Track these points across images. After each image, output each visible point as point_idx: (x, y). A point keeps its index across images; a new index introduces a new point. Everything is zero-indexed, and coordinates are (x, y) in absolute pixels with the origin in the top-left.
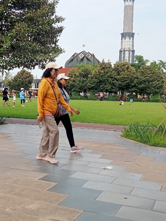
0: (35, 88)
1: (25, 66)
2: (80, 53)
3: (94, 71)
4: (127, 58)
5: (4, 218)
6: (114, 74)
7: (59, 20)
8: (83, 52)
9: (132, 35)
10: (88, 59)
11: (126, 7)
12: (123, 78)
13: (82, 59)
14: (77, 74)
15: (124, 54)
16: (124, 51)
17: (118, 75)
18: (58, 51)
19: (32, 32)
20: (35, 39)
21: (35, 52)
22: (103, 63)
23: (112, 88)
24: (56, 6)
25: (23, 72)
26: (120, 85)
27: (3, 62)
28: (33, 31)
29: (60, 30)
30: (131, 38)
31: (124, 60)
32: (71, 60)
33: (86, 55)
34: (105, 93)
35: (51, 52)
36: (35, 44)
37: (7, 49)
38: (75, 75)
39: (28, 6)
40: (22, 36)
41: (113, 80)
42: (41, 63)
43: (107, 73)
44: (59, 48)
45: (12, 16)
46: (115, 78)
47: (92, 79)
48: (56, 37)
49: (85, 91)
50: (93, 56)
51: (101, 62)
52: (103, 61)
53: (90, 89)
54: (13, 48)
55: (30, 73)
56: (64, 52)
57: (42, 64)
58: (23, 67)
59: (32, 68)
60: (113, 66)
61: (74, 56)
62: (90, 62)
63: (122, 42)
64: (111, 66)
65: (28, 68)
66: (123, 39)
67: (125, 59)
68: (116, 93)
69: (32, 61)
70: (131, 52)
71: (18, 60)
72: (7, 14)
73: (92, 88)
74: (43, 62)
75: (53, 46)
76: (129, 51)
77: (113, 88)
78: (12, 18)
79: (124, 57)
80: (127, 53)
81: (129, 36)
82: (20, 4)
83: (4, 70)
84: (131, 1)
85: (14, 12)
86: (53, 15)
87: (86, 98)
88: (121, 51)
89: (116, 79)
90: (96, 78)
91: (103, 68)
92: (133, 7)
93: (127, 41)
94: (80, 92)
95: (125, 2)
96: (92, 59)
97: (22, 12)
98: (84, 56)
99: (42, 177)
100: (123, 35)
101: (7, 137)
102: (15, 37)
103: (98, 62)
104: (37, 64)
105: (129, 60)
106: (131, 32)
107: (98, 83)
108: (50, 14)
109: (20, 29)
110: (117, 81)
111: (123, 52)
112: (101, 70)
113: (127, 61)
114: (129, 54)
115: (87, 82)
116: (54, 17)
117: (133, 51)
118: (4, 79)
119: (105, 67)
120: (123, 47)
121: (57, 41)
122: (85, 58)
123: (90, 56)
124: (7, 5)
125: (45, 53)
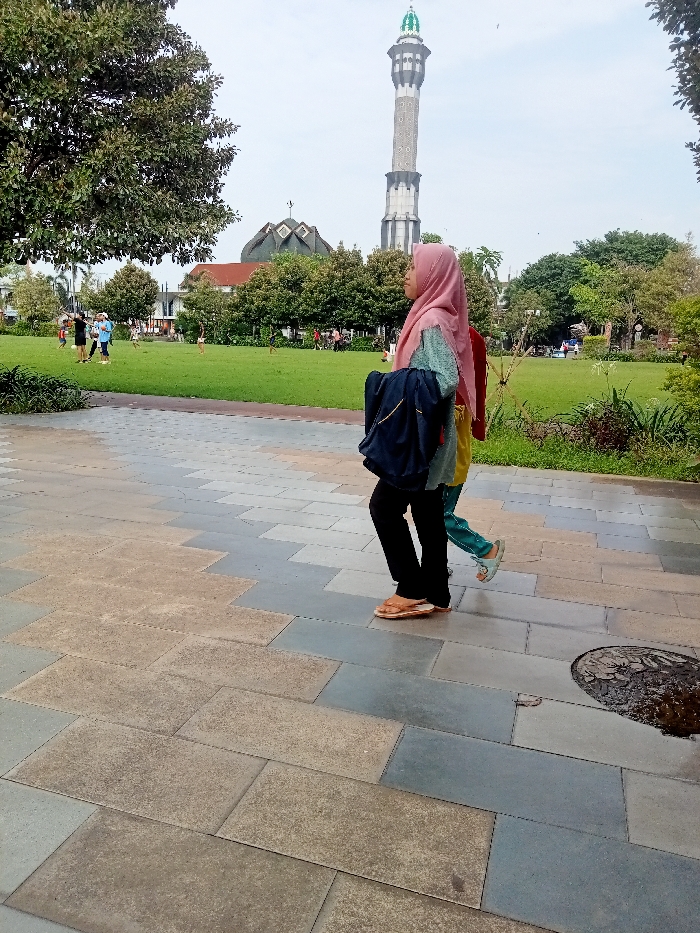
0: (165, 314)
1: (135, 254)
2: (281, 224)
3: (317, 272)
4: (400, 240)
5: (97, 637)
6: (369, 280)
7: (221, 129)
8: (289, 222)
9: (413, 179)
10: (301, 240)
11: (398, 101)
12: (391, 291)
13: (286, 241)
14: (274, 279)
15: (394, 229)
16: (395, 221)
17: (379, 284)
18: (222, 216)
19: (151, 160)
20: (160, 183)
21: (161, 216)
22: (341, 252)
23: (362, 317)
24: (215, 91)
25: (131, 270)
26: (383, 309)
27: (72, 240)
28: (153, 156)
29: (227, 157)
30: (413, 189)
31: (393, 245)
32: (258, 243)
33: (297, 231)
34: (345, 331)
35: (204, 218)
36: (159, 193)
37: (83, 203)
38: (269, 282)
39: (136, 87)
40: (122, 168)
41: (366, 298)
42: (178, 248)
43: (352, 279)
44: (226, 209)
45: (94, 113)
46: (370, 291)
47: (312, 293)
48: (215, 176)
49: (294, 325)
50: (314, 231)
51: (335, 249)
52: (341, 248)
53: (307, 320)
54: (99, 202)
55: (148, 274)
56: (239, 219)
57: (181, 249)
58: (128, 257)
59: (155, 258)
60: (365, 261)
61: (263, 230)
62: (306, 250)
63: (388, 198)
64: (360, 259)
65: (143, 259)
66: (392, 189)
67: (397, 243)
68: (373, 331)
69: (154, 240)
70: (411, 225)
71: (115, 235)
72: (79, 108)
73: (314, 317)
74: (184, 245)
75: (210, 200)
76: (407, 221)
77: (366, 319)
78: (93, 119)
79: (393, 237)
80: (401, 226)
81: (407, 182)
82: (114, 79)
83: (78, 265)
84: (414, 85)
85: (99, 104)
86: (207, 116)
87: (296, 341)
88: (385, 222)
89: (374, 296)
90: (321, 292)
91: (340, 266)
92: (417, 102)
93: (402, 195)
94: (280, 327)
95: (397, 88)
96: (311, 243)
97: (120, 102)
98: (290, 231)
99: (189, 538)
100: (393, 179)
101: (95, 441)
102: (104, 171)
103: (328, 248)
104: (167, 250)
105: (406, 245)
106: (412, 170)
107: (328, 303)
108: (198, 112)
109: (117, 148)
110: (377, 299)
111: (390, 224)
112: (335, 269)
113: (402, 249)
114: (407, 229)
115: (301, 300)
116: (208, 121)
117: (416, 223)
118: (78, 289)
119: (345, 262)
120: (391, 212)
121: (217, 189)
122: (294, 239)
123: (307, 232)
124: (79, 80)
125: (189, 220)
